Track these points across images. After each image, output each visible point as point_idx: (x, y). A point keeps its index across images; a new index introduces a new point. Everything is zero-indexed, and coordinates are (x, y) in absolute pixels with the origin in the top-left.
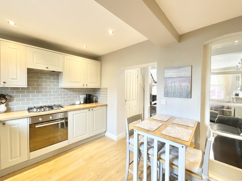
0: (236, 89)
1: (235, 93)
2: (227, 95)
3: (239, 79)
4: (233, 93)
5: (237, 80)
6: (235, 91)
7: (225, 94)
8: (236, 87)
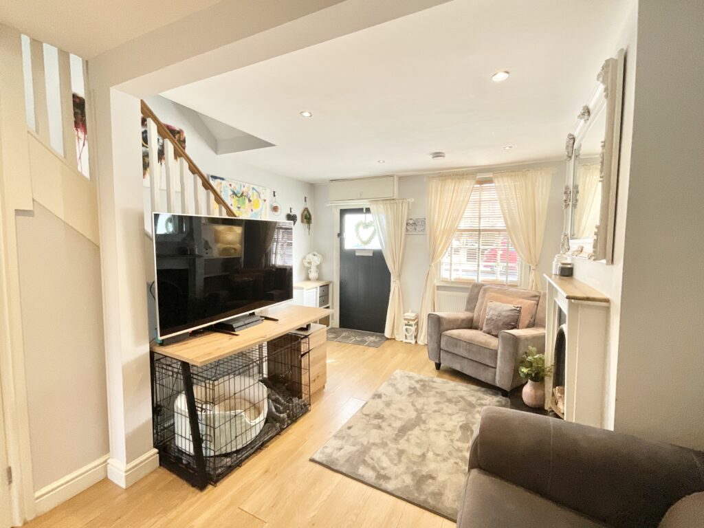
0: (563, 245)
1: (560, 265)
2: (530, 267)
3: (577, 200)
4: (552, 264)
5: (567, 206)
6: (559, 253)
7: (524, 263)
8: (563, 236)
